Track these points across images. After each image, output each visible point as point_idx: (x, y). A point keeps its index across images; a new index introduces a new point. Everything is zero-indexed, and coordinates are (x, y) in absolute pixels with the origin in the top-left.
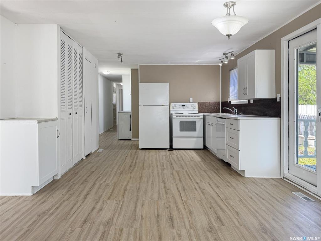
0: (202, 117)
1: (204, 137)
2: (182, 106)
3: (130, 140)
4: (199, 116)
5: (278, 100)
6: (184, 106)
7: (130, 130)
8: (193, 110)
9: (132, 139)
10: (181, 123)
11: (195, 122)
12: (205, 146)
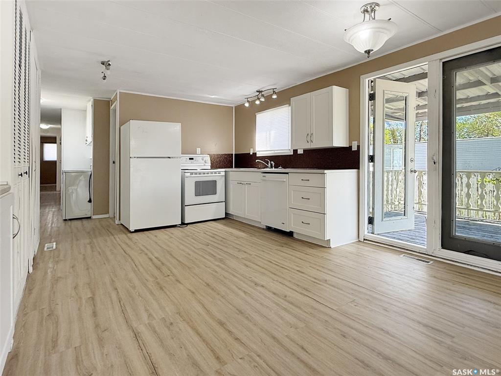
0: (223, 174)
1: (226, 202)
2: (190, 159)
3: (90, 218)
4: (220, 173)
5: (354, 148)
6: (192, 159)
7: (90, 201)
8: (205, 165)
9: (94, 217)
10: (197, 184)
11: (216, 181)
12: (226, 214)
